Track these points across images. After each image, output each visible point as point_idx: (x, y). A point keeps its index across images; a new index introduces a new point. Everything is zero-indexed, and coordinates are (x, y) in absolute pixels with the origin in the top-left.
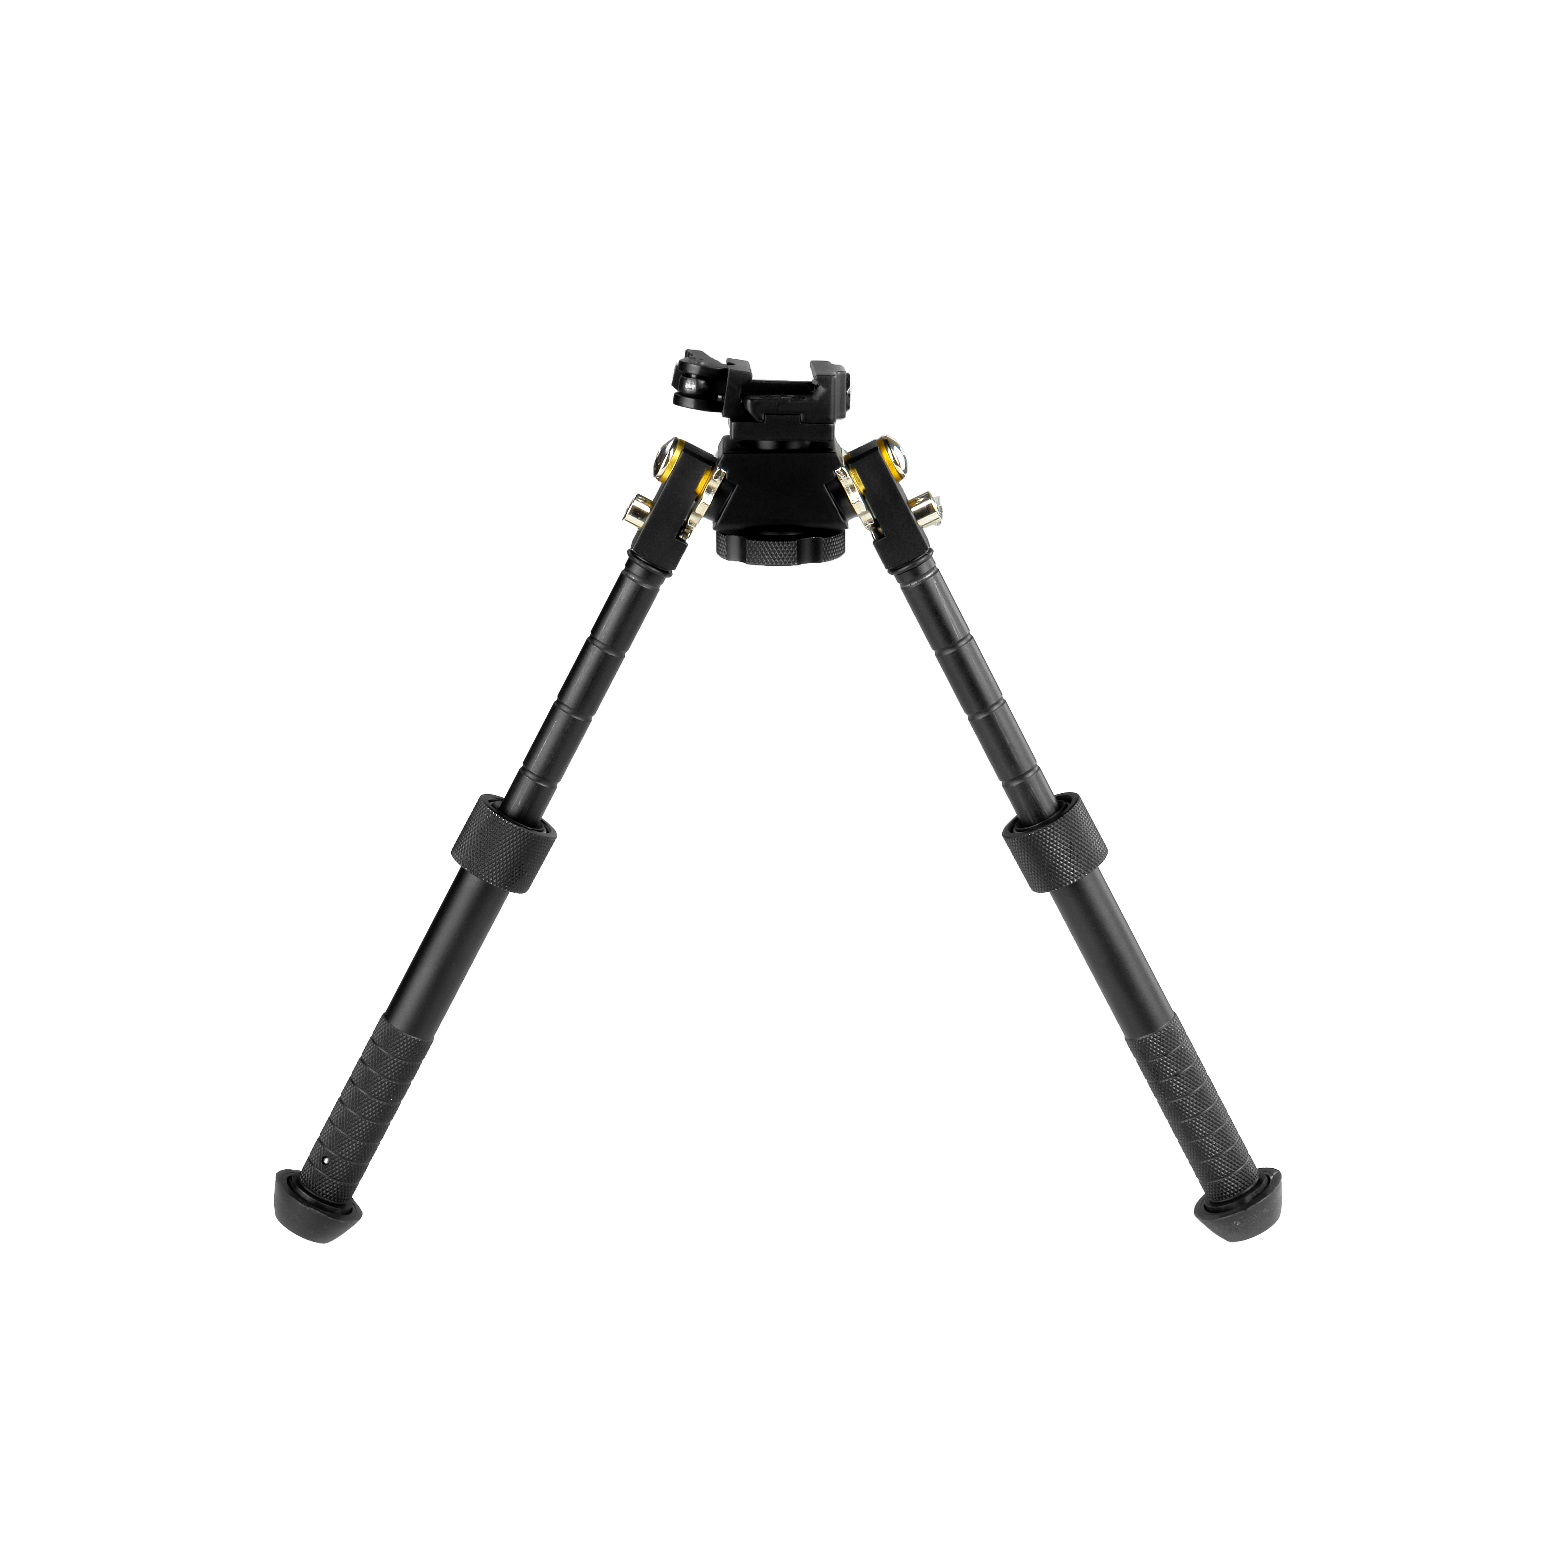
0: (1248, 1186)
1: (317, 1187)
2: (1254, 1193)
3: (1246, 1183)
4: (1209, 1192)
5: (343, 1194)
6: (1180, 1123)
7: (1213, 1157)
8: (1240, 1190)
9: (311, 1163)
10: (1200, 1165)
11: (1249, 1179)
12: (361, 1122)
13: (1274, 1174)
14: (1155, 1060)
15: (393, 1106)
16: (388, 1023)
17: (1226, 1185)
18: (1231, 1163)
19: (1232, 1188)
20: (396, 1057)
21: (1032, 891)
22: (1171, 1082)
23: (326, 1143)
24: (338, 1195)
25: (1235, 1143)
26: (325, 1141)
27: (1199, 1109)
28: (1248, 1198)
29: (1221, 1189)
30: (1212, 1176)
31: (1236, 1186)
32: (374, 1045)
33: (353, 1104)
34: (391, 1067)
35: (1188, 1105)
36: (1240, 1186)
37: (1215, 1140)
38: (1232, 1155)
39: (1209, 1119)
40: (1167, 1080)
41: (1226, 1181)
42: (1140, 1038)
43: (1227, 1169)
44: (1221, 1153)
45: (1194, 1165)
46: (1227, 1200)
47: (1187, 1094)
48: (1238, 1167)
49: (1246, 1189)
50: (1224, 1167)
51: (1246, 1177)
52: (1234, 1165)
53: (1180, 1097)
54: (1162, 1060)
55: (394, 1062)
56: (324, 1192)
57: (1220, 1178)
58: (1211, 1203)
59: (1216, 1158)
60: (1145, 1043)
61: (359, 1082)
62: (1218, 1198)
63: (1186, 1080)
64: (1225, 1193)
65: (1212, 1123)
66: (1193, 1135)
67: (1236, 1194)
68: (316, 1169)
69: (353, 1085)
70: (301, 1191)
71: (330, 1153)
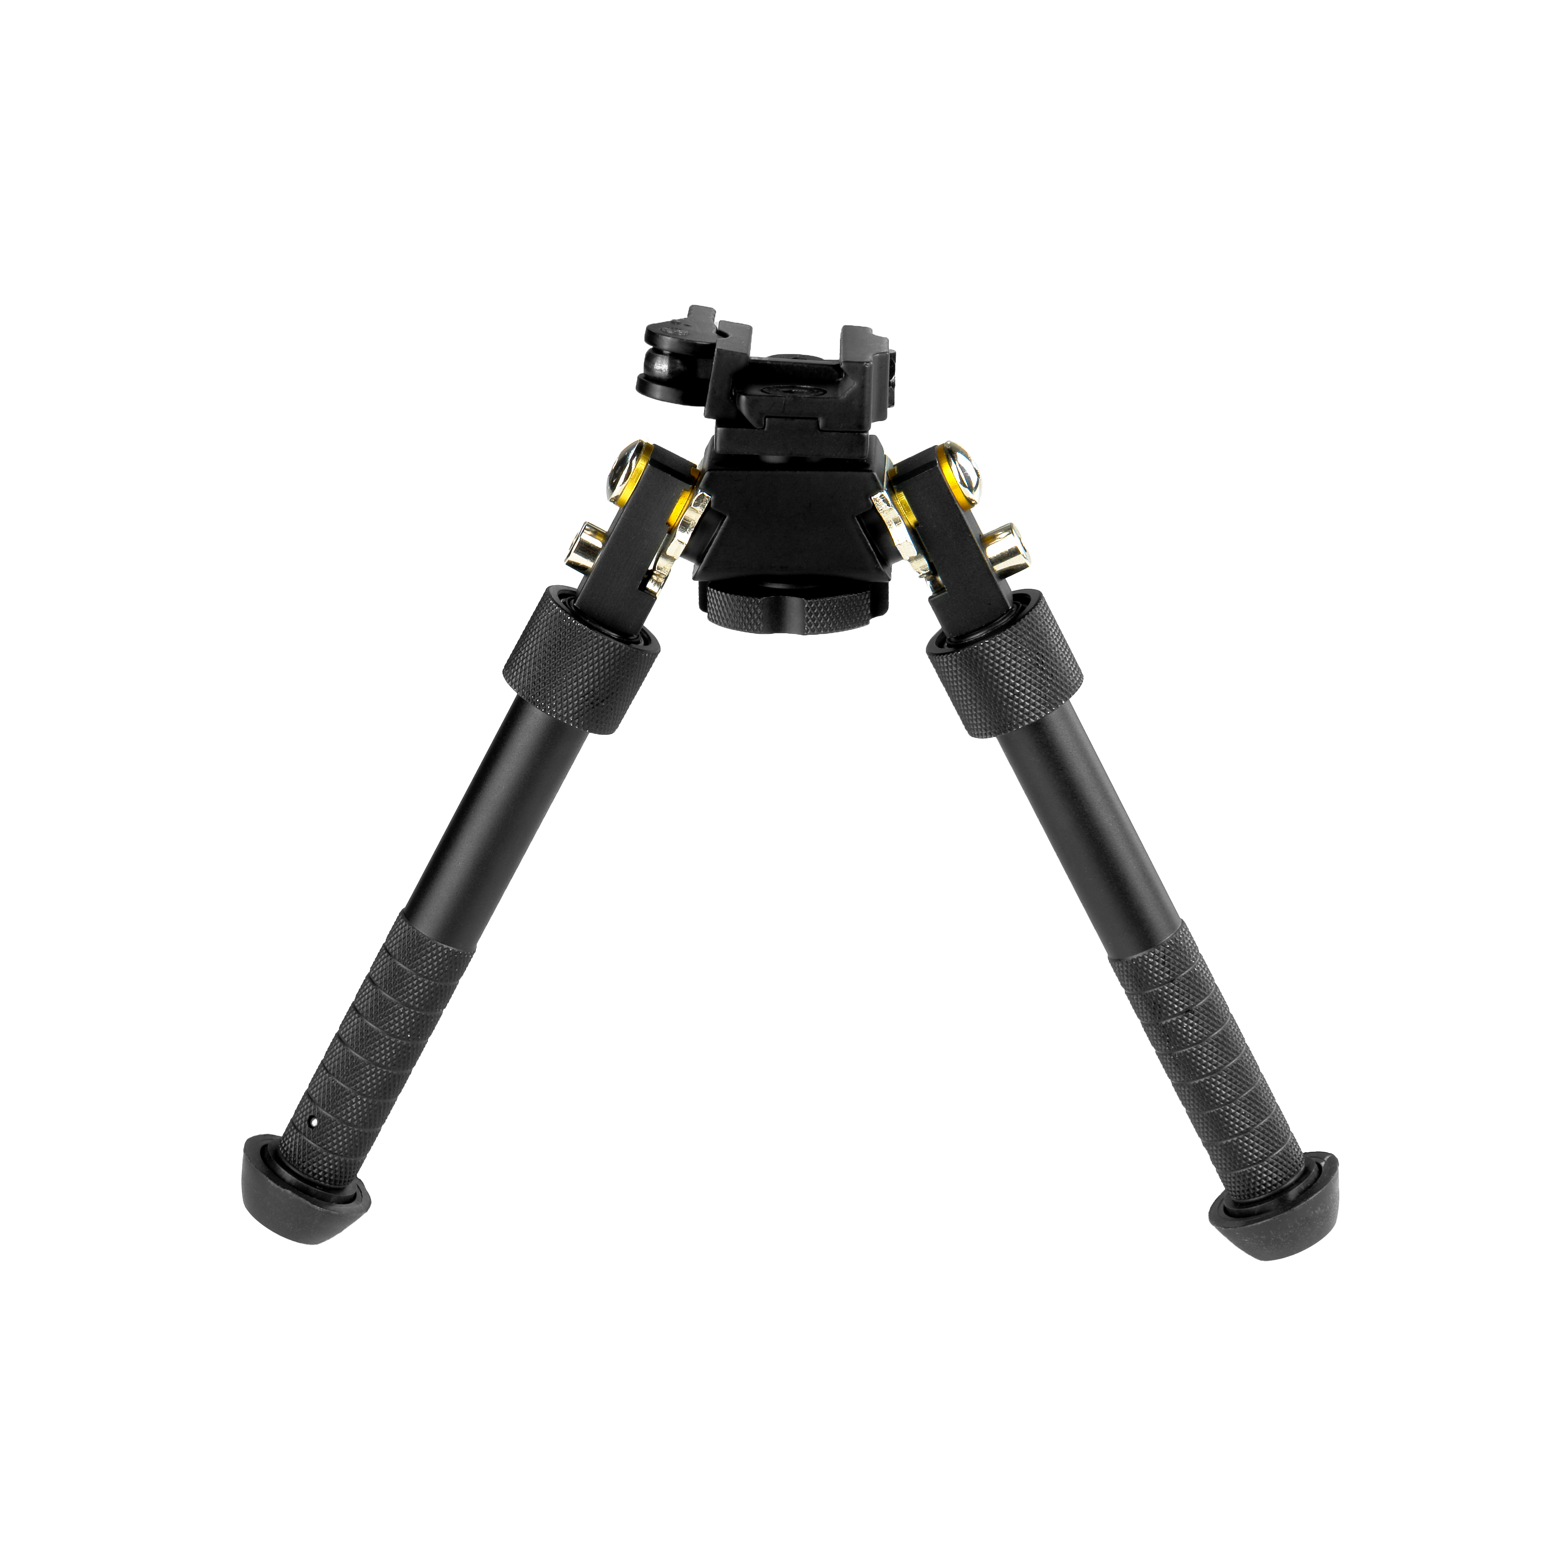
0: (1291, 1176)
1: (305, 1163)
2: (1301, 1186)
3: (1289, 1171)
4: (1230, 1187)
5: (343, 1175)
6: (1192, 1083)
7: (1242, 1133)
8: (1281, 1182)
9: (296, 1127)
10: (1221, 1146)
11: (1294, 1166)
12: (370, 1069)
13: (1326, 1159)
14: (1156, 989)
15: (417, 1046)
16: (409, 925)
17: (1260, 1175)
18: (1268, 1141)
19: (1270, 1179)
20: (421, 975)
21: (968, 735)
22: (1180, 1021)
23: (317, 1098)
24: (336, 1175)
25: (1273, 1113)
26: (316, 1096)
27: (1221, 1062)
28: (1293, 1194)
29: (1253, 1181)
30: (1240, 1161)
31: (1275, 1175)
32: (389, 958)
33: (357, 1043)
34: (414, 990)
35: (1205, 1055)
36: (1281, 1176)
37: (1244, 1108)
38: (1268, 1129)
39: (1236, 1077)
40: (1174, 1019)
41: (1261, 1169)
42: (1135, 957)
43: (1262, 1151)
44: (1252, 1126)
45: (1208, 1146)
46: (1262, 1197)
47: (1204, 1039)
48: (1278, 1148)
49: (1289, 1180)
50: (1257, 1148)
51: (1289, 1163)
52: (1272, 1144)
53: (1194, 1044)
54: (1167, 988)
55: (419, 982)
56: (315, 1171)
57: (1251, 1164)
58: (1236, 1204)
59: (1247, 1134)
60: (1142, 963)
61: (367, 1011)
62: (1248, 1195)
63: (1203, 1019)
64: (1259, 1187)
65: (1240, 1083)
66: (1212, 1101)
67: (1275, 1188)
68: (303, 1137)
69: (357, 1015)
70: (283, 1170)
71: (324, 1114)
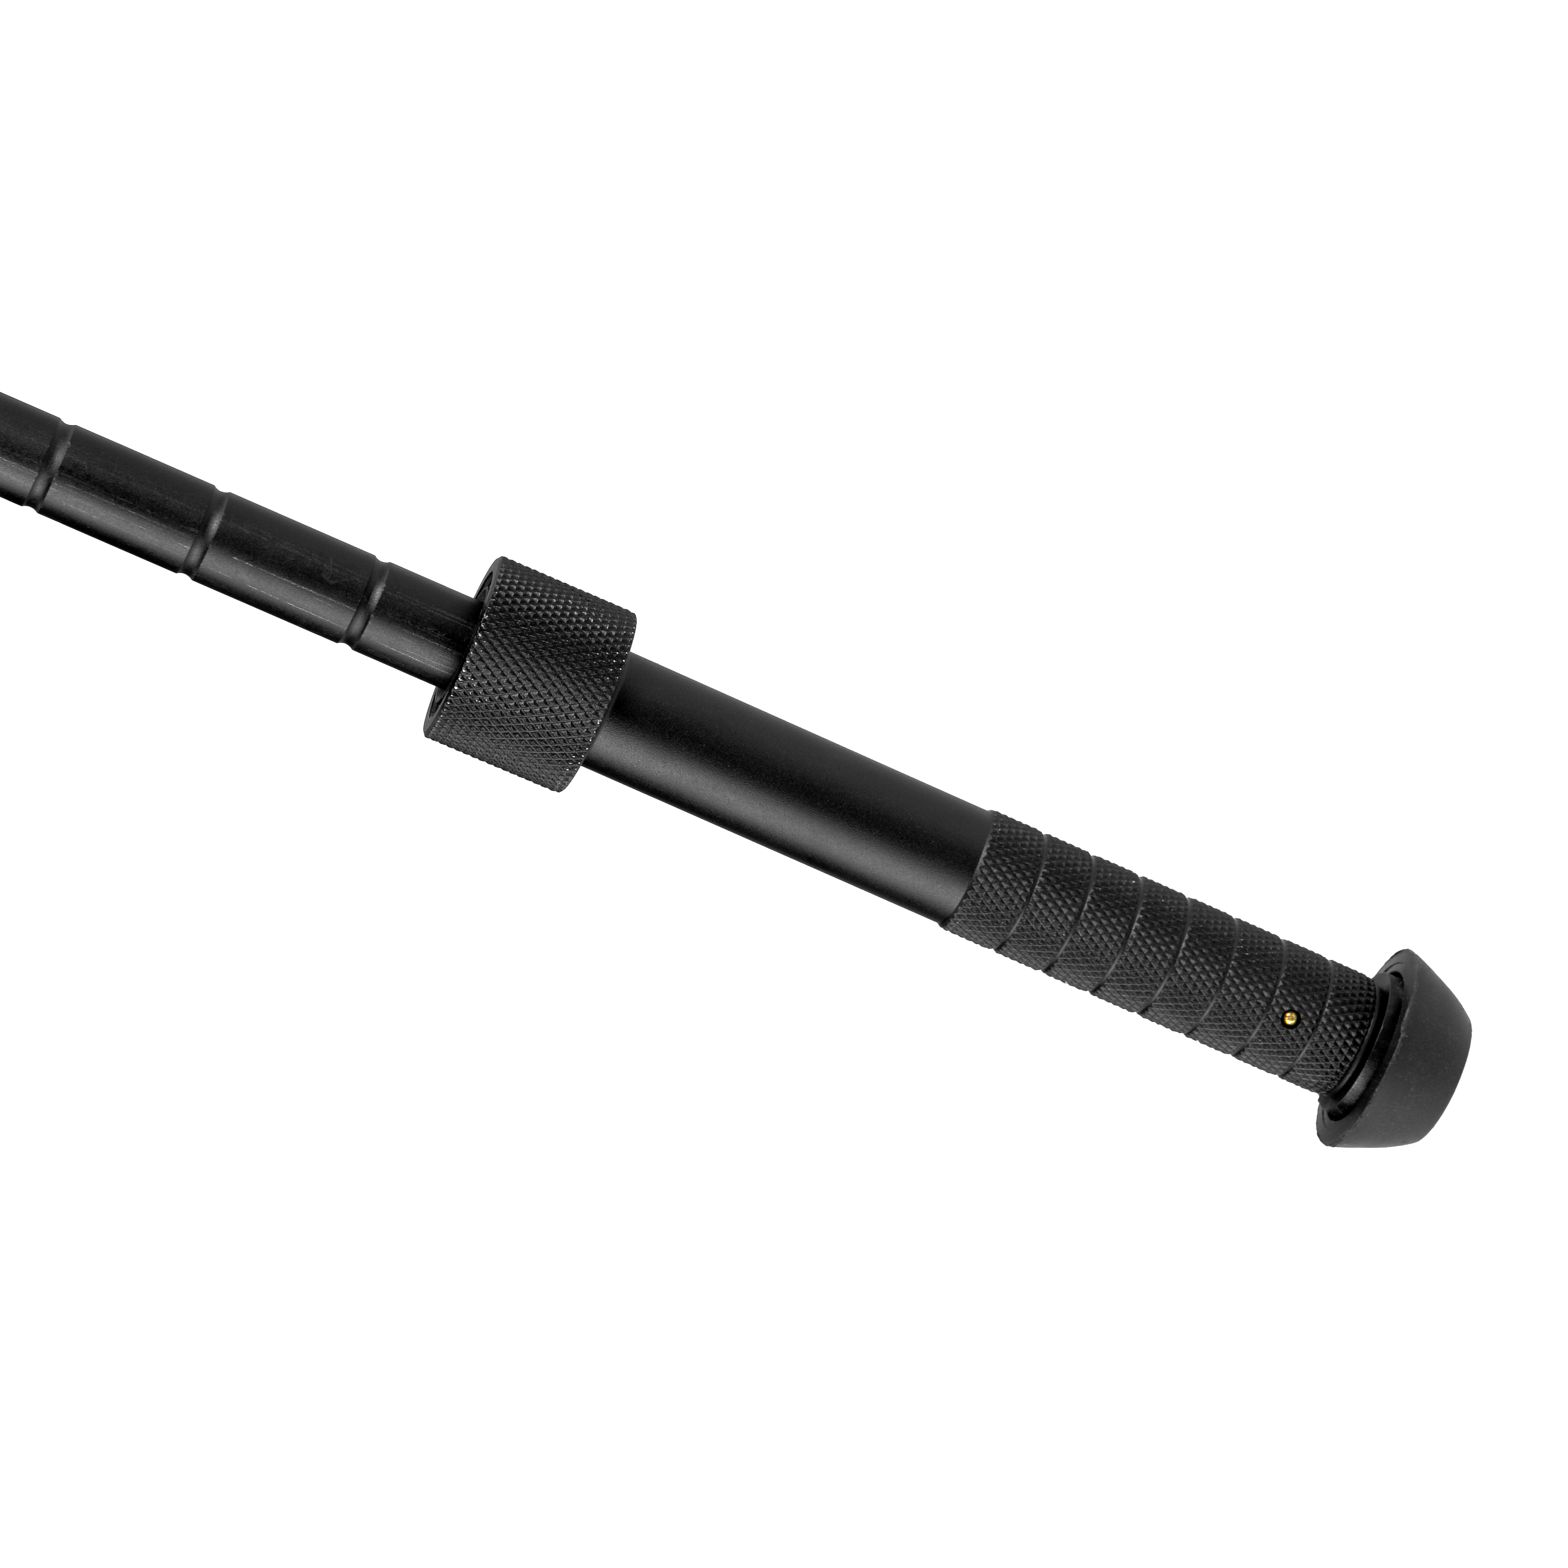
24: (1358, 1010)
